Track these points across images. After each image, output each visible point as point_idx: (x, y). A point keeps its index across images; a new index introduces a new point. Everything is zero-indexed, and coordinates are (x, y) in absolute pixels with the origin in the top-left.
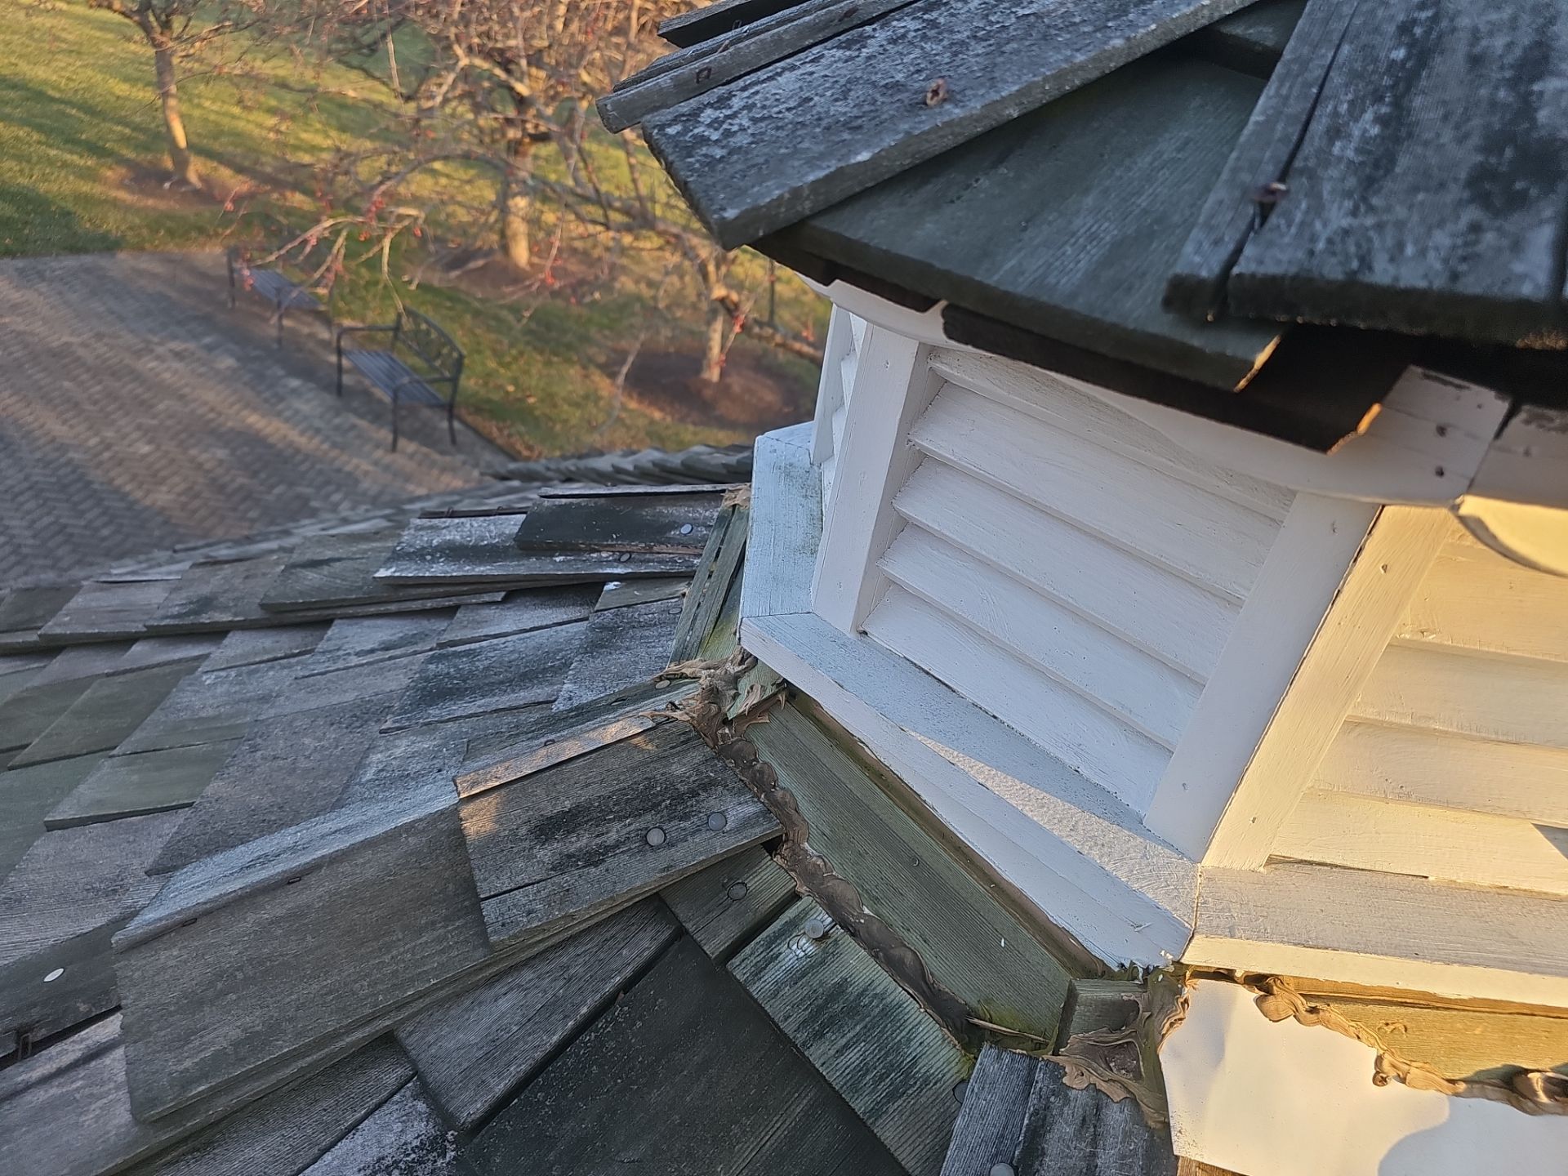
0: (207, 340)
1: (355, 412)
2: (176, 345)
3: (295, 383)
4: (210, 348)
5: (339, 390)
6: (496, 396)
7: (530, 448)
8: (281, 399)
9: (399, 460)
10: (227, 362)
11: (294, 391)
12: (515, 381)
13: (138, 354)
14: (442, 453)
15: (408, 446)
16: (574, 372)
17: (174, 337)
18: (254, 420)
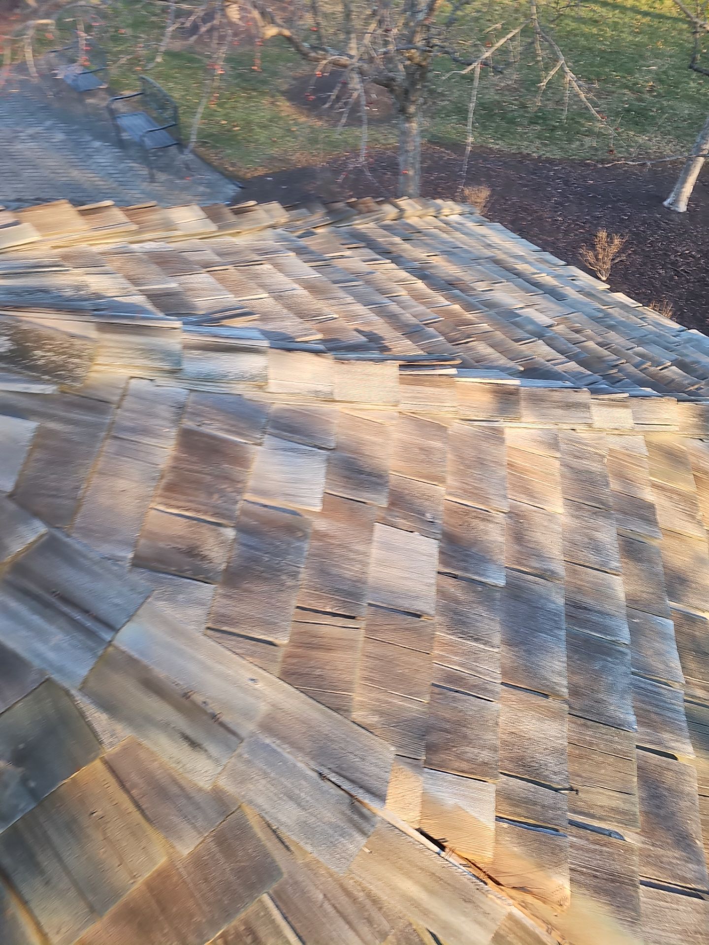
0: (48, 123)
1: (130, 158)
2: (31, 131)
3: (97, 144)
4: (48, 129)
5: (121, 144)
6: (215, 130)
7: (233, 165)
8: (89, 156)
9: (156, 187)
10: (60, 136)
11: (98, 151)
12: (226, 116)
13: (10, 141)
14: (182, 178)
15: (162, 177)
16: (265, 101)
17: (30, 125)
18: (75, 174)
